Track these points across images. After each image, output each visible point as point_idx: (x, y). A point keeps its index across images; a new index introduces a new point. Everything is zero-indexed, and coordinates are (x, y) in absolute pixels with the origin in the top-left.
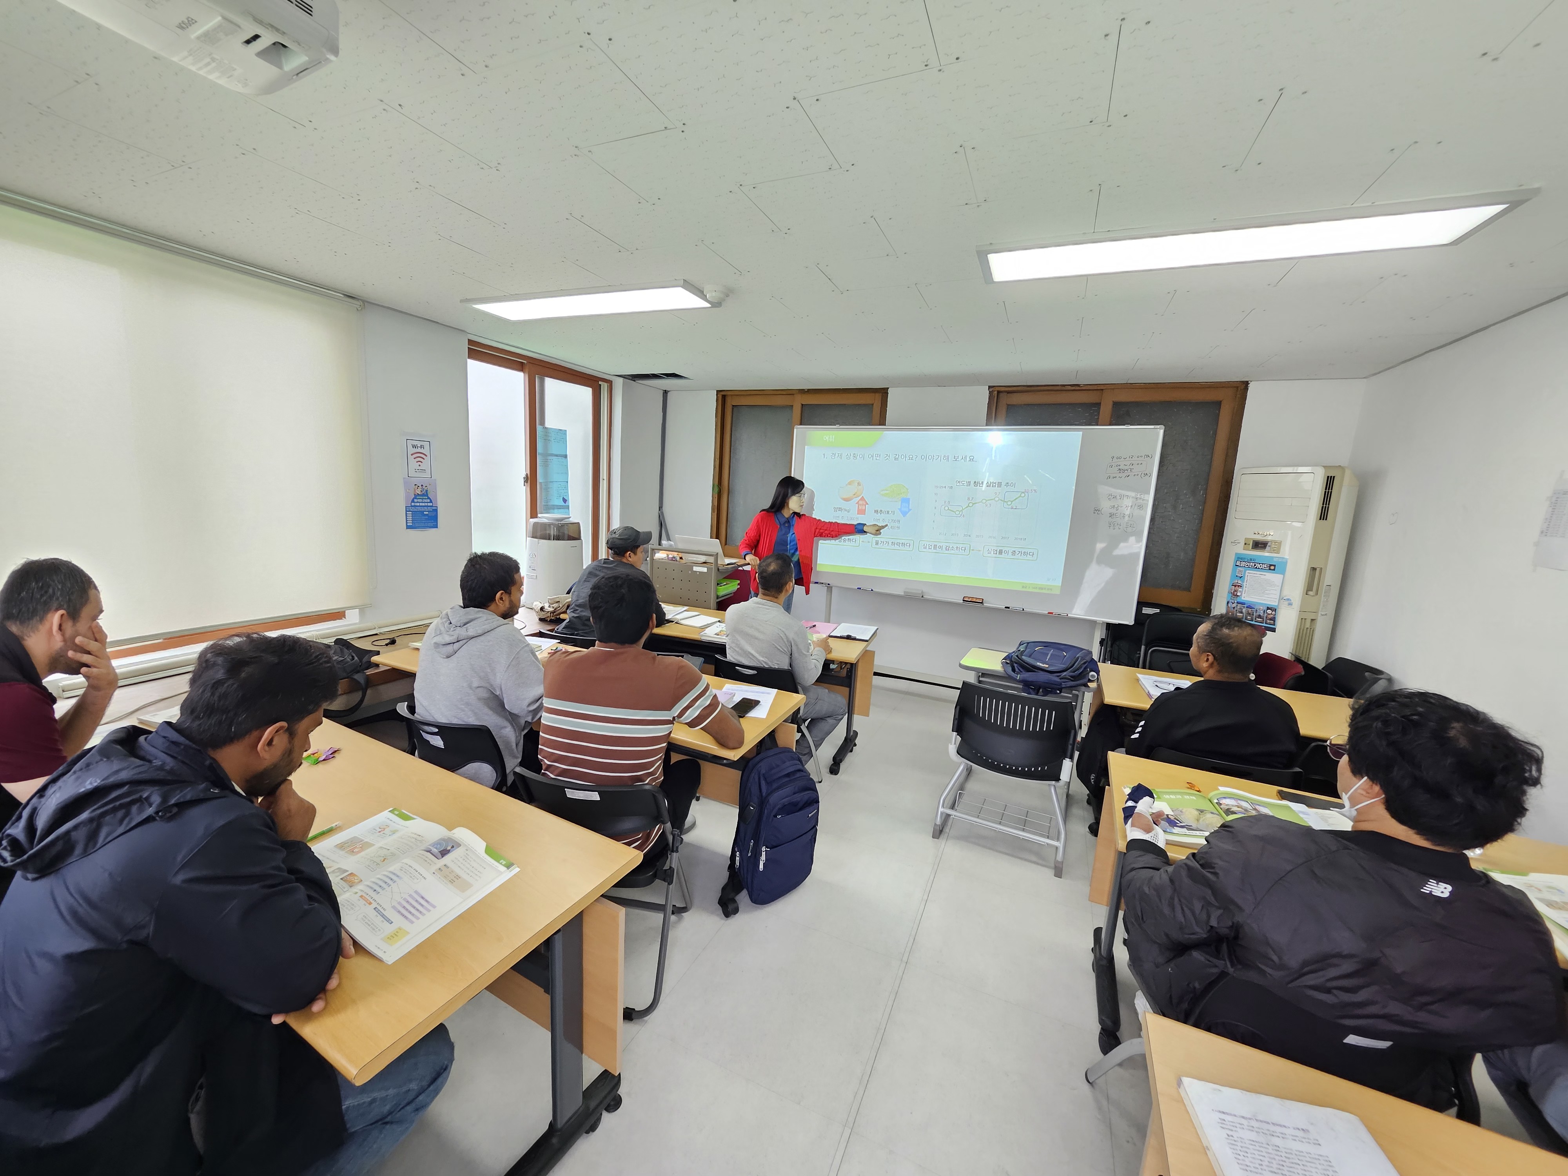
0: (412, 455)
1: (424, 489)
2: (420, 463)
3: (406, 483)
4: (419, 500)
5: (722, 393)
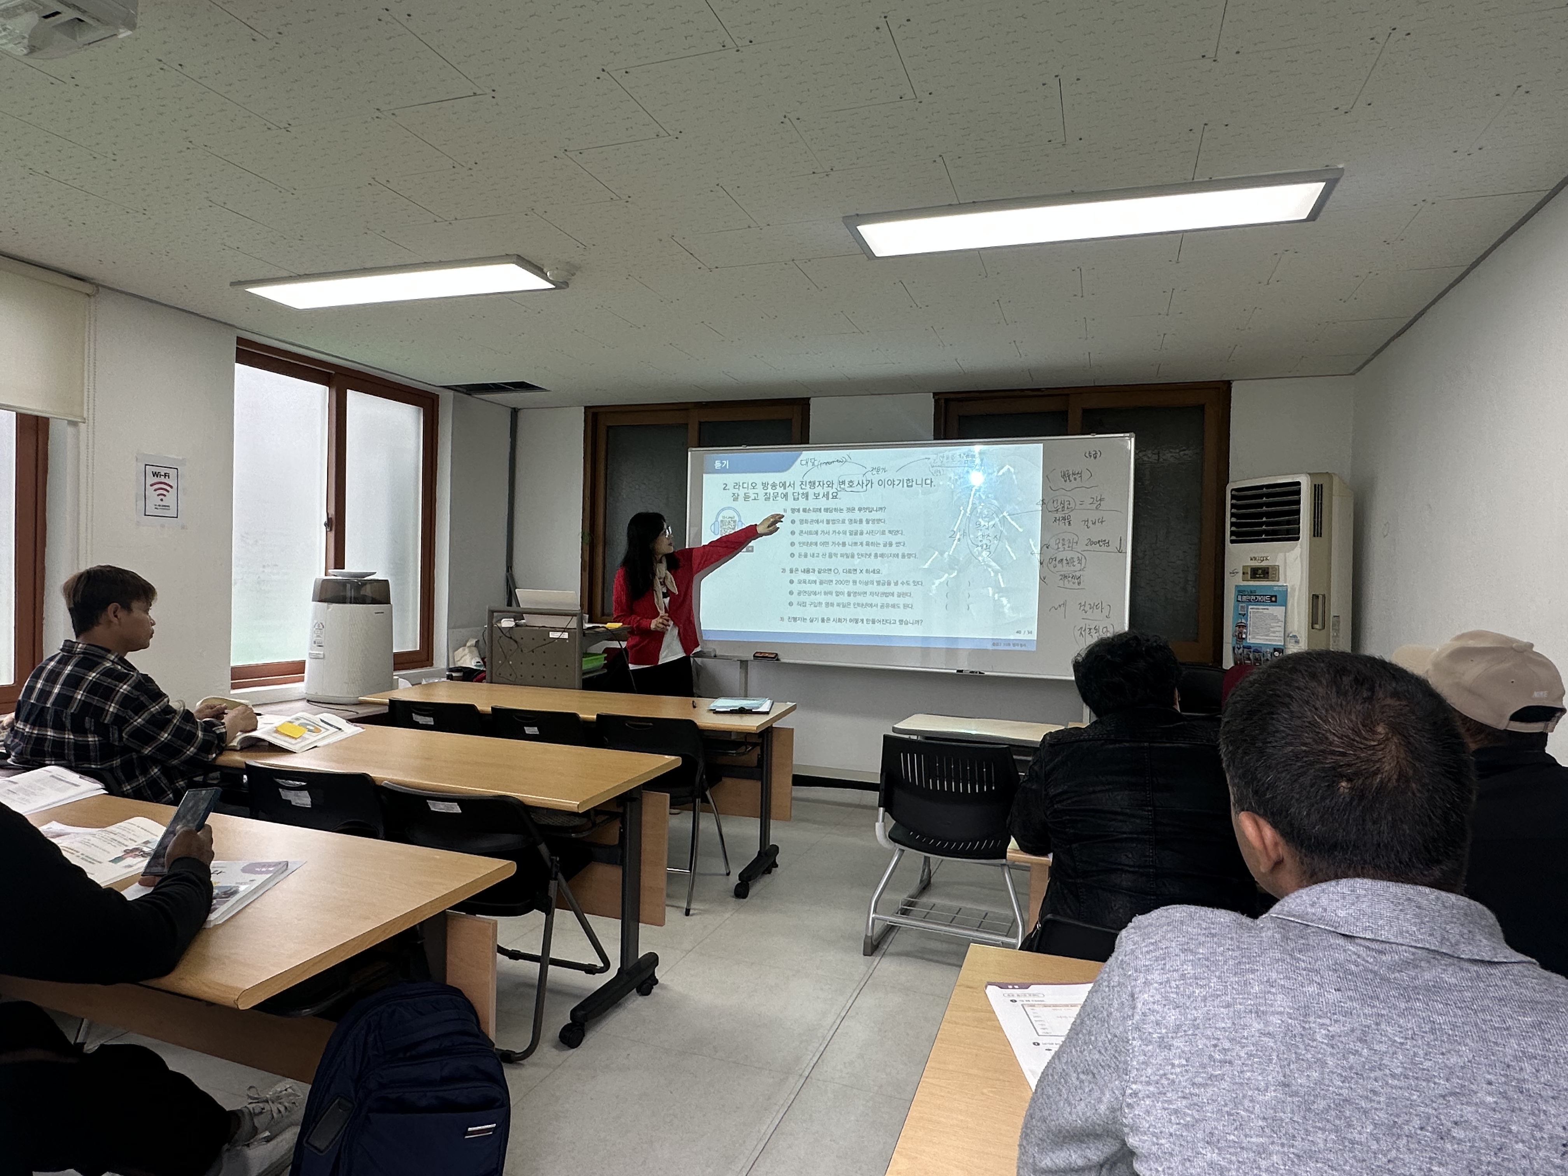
0: (152, 485)
2: (162, 497)
5: (592, 410)
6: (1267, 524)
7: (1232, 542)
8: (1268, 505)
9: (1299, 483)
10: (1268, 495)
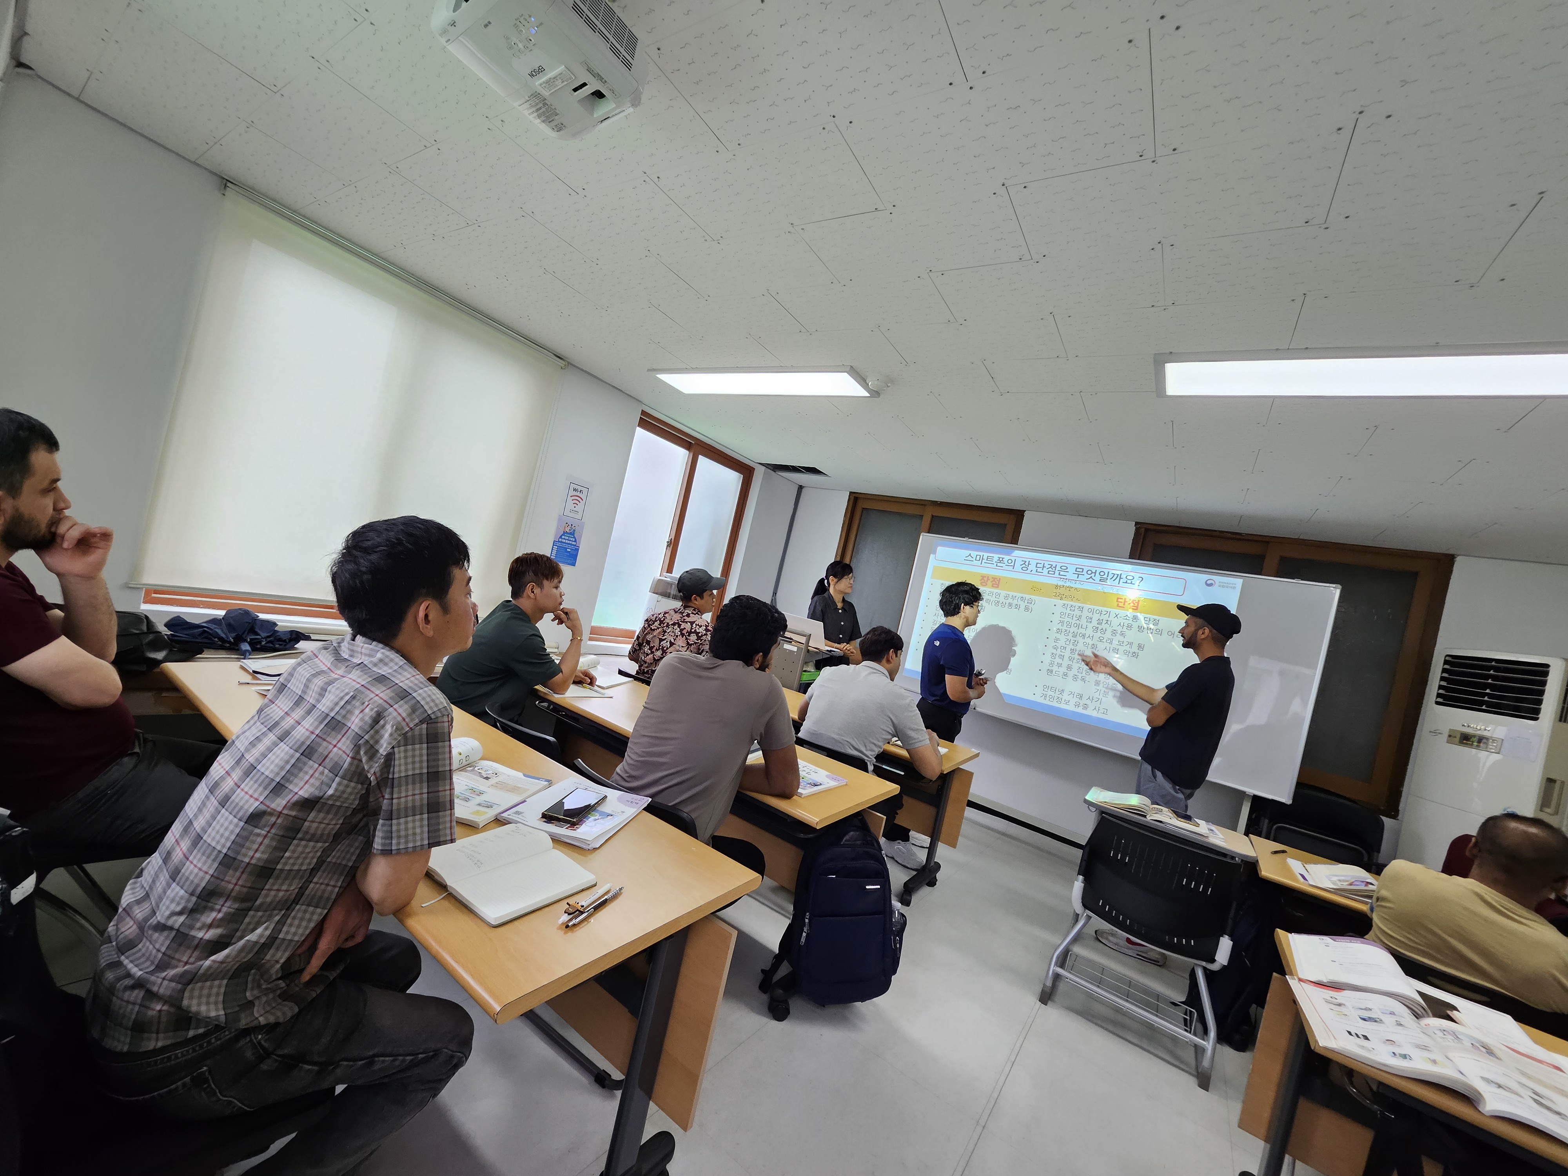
0: (571, 497)
1: (572, 529)
2: (575, 505)
3: (560, 520)
4: (566, 537)
5: (855, 495)
6: (1491, 696)
7: (1435, 703)
8: (1496, 678)
9: (1548, 666)
10: (1498, 670)
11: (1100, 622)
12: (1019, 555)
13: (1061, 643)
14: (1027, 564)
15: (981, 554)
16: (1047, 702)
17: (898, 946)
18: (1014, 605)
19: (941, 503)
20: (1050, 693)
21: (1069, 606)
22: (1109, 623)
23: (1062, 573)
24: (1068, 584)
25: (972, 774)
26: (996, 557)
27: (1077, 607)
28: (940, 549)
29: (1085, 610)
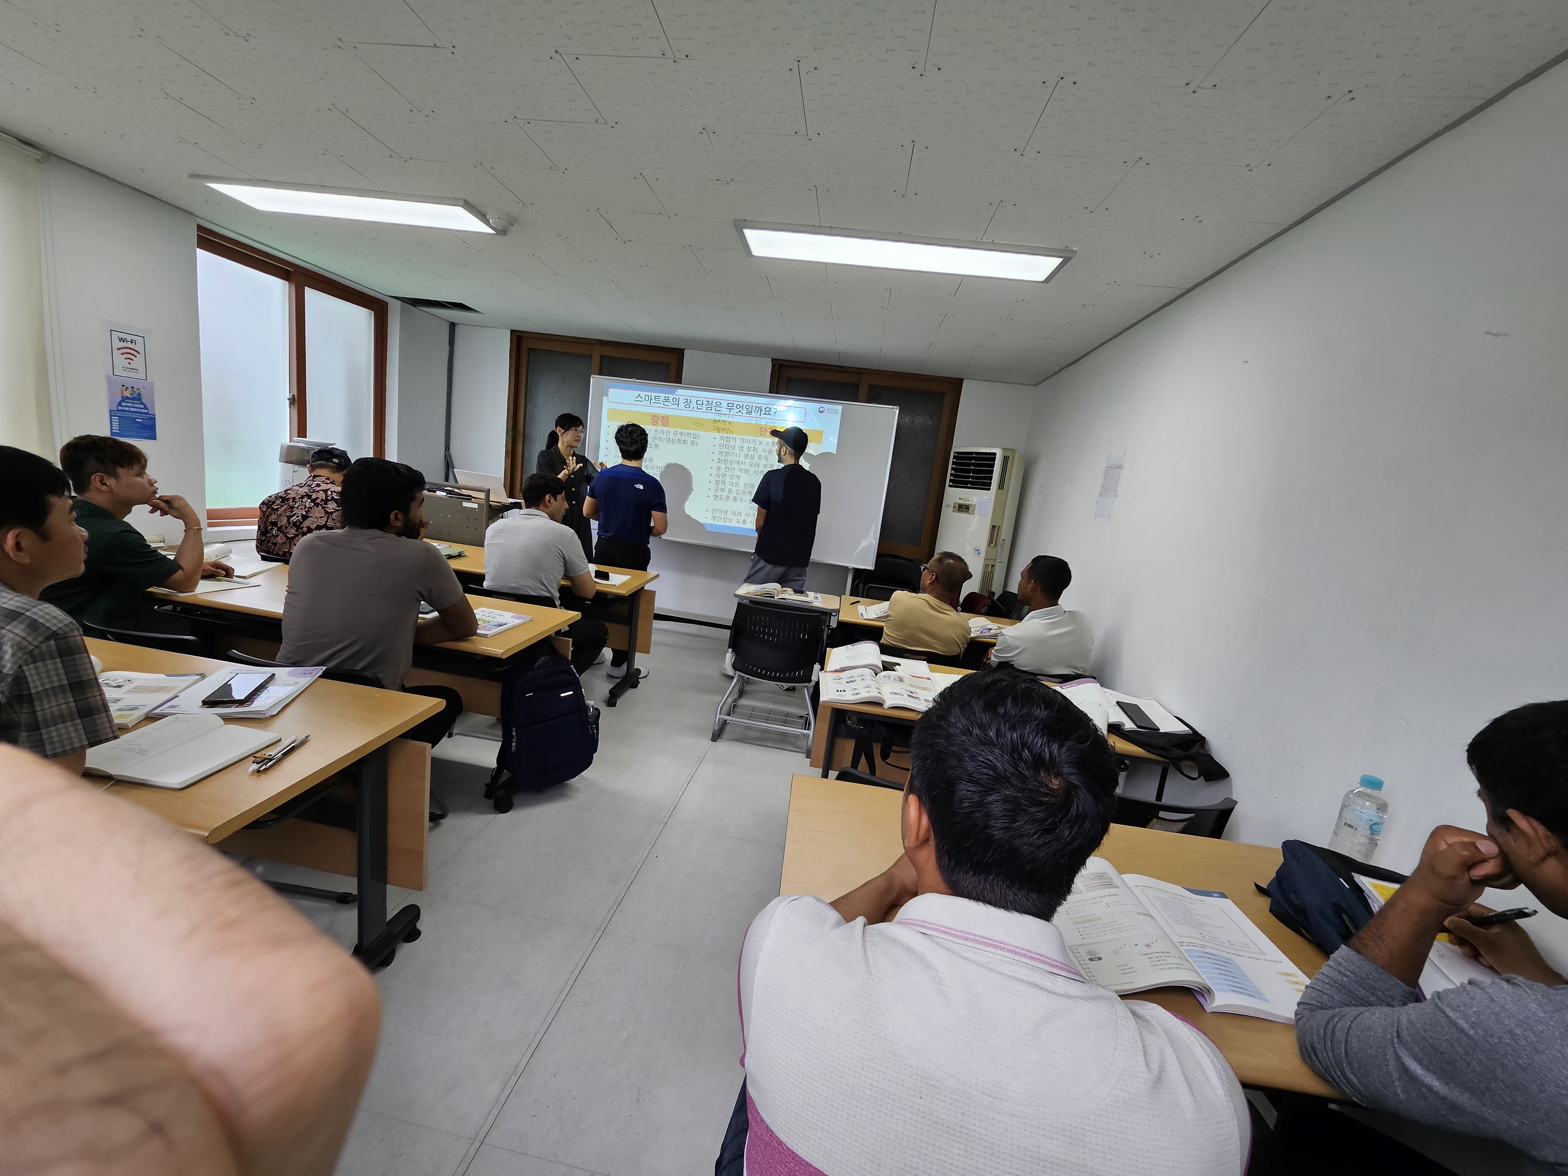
0: (118, 349)
1: (135, 392)
2: (130, 361)
3: (109, 381)
4: (128, 404)
5: (518, 334)
6: (972, 477)
7: (950, 486)
8: (975, 465)
9: (995, 454)
10: (975, 459)
11: (749, 449)
12: (682, 393)
13: (722, 471)
14: (689, 401)
15: (649, 394)
16: (716, 523)
17: (595, 731)
18: (682, 441)
19: (608, 341)
20: (717, 515)
21: (726, 438)
22: (756, 449)
23: (717, 409)
24: (723, 418)
25: (655, 592)
26: (662, 396)
27: (731, 438)
28: (612, 391)
29: (738, 440)
